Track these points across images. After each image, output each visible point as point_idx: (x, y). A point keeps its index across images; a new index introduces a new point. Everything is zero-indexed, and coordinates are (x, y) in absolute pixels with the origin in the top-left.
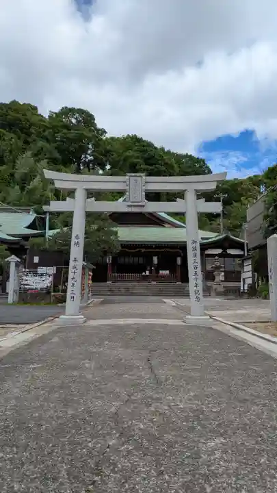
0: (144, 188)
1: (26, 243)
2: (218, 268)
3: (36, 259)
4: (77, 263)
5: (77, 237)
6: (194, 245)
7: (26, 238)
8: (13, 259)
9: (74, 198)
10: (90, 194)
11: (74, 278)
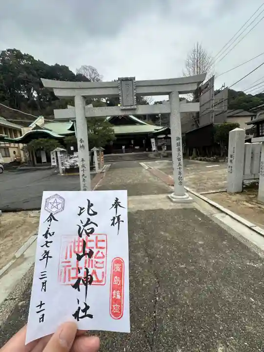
0: (135, 91)
2: (163, 144)
3: (72, 148)
4: (84, 162)
5: (81, 141)
6: (178, 142)
8: (58, 150)
9: (73, 105)
10: (88, 100)
11: (83, 175)
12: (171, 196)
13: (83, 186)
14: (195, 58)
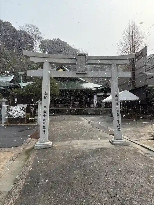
0: (87, 62)
1: (10, 90)
3: (16, 100)
4: (46, 109)
5: (46, 93)
6: (116, 98)
7: (10, 88)
8: (4, 100)
9: (42, 68)
11: (44, 119)
12: (112, 140)
13: (43, 128)
14: (130, 31)
